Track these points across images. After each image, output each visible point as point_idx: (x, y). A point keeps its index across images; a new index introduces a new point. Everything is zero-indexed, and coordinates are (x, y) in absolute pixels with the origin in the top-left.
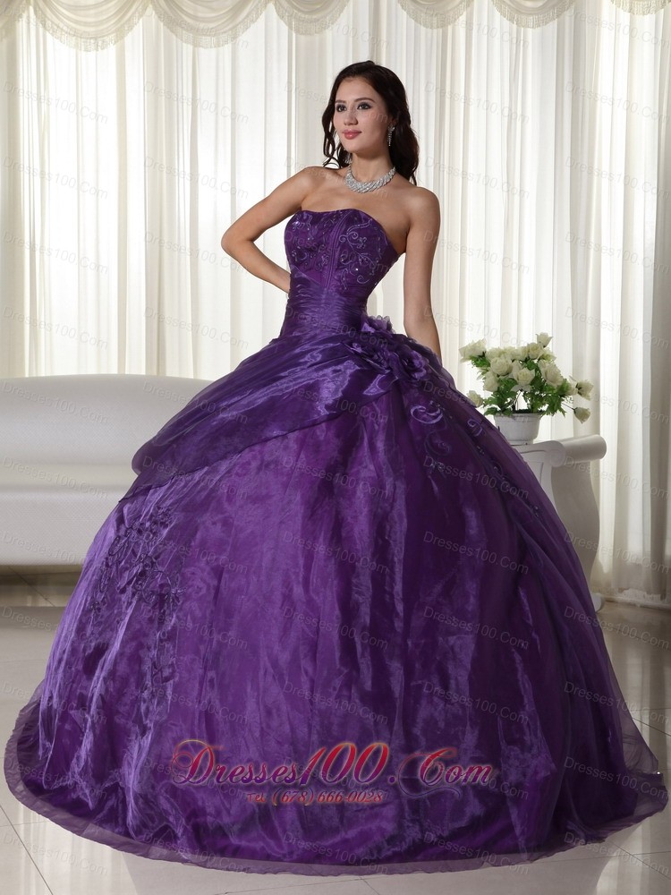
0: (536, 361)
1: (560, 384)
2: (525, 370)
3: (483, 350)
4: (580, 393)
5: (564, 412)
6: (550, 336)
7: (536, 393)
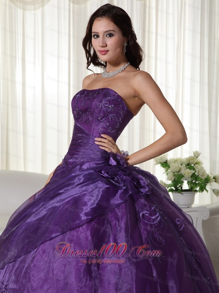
0: (193, 165)
1: (206, 177)
2: (188, 170)
3: (166, 159)
4: (215, 181)
5: (207, 191)
6: (200, 152)
7: (193, 181)
